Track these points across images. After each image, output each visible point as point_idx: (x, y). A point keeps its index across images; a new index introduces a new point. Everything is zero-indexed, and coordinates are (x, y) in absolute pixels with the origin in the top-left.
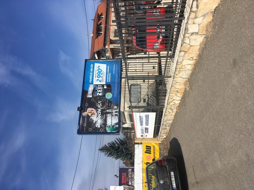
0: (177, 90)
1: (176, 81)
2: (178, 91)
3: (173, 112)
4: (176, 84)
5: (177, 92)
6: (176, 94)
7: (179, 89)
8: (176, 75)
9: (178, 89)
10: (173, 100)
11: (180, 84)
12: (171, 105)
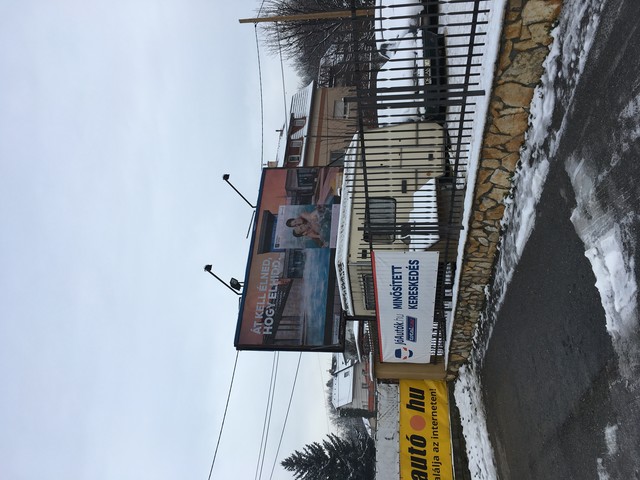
0: (503, 139)
1: (500, 100)
2: (508, 145)
3: (489, 242)
4: (502, 113)
5: (503, 151)
6: (500, 160)
7: (509, 135)
8: (504, 71)
9: (508, 138)
10: (489, 185)
11: (513, 111)
12: (484, 210)
